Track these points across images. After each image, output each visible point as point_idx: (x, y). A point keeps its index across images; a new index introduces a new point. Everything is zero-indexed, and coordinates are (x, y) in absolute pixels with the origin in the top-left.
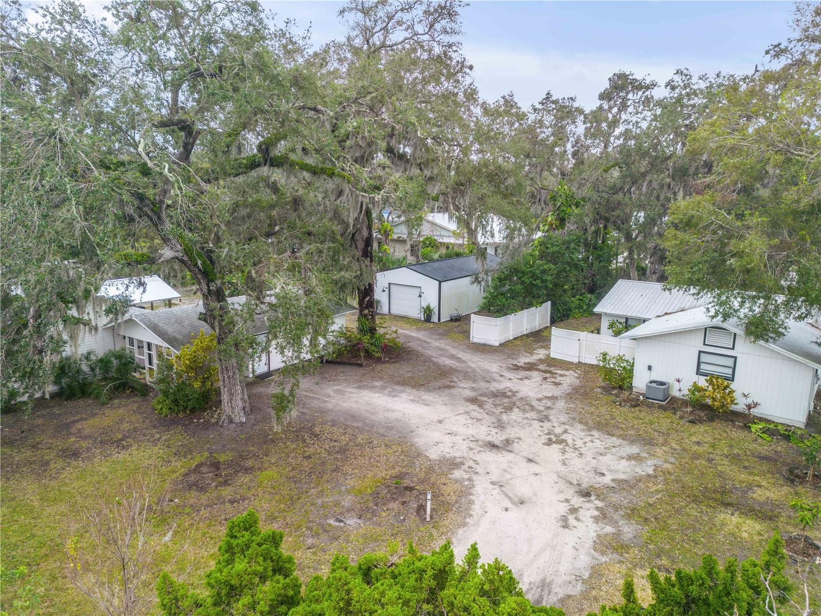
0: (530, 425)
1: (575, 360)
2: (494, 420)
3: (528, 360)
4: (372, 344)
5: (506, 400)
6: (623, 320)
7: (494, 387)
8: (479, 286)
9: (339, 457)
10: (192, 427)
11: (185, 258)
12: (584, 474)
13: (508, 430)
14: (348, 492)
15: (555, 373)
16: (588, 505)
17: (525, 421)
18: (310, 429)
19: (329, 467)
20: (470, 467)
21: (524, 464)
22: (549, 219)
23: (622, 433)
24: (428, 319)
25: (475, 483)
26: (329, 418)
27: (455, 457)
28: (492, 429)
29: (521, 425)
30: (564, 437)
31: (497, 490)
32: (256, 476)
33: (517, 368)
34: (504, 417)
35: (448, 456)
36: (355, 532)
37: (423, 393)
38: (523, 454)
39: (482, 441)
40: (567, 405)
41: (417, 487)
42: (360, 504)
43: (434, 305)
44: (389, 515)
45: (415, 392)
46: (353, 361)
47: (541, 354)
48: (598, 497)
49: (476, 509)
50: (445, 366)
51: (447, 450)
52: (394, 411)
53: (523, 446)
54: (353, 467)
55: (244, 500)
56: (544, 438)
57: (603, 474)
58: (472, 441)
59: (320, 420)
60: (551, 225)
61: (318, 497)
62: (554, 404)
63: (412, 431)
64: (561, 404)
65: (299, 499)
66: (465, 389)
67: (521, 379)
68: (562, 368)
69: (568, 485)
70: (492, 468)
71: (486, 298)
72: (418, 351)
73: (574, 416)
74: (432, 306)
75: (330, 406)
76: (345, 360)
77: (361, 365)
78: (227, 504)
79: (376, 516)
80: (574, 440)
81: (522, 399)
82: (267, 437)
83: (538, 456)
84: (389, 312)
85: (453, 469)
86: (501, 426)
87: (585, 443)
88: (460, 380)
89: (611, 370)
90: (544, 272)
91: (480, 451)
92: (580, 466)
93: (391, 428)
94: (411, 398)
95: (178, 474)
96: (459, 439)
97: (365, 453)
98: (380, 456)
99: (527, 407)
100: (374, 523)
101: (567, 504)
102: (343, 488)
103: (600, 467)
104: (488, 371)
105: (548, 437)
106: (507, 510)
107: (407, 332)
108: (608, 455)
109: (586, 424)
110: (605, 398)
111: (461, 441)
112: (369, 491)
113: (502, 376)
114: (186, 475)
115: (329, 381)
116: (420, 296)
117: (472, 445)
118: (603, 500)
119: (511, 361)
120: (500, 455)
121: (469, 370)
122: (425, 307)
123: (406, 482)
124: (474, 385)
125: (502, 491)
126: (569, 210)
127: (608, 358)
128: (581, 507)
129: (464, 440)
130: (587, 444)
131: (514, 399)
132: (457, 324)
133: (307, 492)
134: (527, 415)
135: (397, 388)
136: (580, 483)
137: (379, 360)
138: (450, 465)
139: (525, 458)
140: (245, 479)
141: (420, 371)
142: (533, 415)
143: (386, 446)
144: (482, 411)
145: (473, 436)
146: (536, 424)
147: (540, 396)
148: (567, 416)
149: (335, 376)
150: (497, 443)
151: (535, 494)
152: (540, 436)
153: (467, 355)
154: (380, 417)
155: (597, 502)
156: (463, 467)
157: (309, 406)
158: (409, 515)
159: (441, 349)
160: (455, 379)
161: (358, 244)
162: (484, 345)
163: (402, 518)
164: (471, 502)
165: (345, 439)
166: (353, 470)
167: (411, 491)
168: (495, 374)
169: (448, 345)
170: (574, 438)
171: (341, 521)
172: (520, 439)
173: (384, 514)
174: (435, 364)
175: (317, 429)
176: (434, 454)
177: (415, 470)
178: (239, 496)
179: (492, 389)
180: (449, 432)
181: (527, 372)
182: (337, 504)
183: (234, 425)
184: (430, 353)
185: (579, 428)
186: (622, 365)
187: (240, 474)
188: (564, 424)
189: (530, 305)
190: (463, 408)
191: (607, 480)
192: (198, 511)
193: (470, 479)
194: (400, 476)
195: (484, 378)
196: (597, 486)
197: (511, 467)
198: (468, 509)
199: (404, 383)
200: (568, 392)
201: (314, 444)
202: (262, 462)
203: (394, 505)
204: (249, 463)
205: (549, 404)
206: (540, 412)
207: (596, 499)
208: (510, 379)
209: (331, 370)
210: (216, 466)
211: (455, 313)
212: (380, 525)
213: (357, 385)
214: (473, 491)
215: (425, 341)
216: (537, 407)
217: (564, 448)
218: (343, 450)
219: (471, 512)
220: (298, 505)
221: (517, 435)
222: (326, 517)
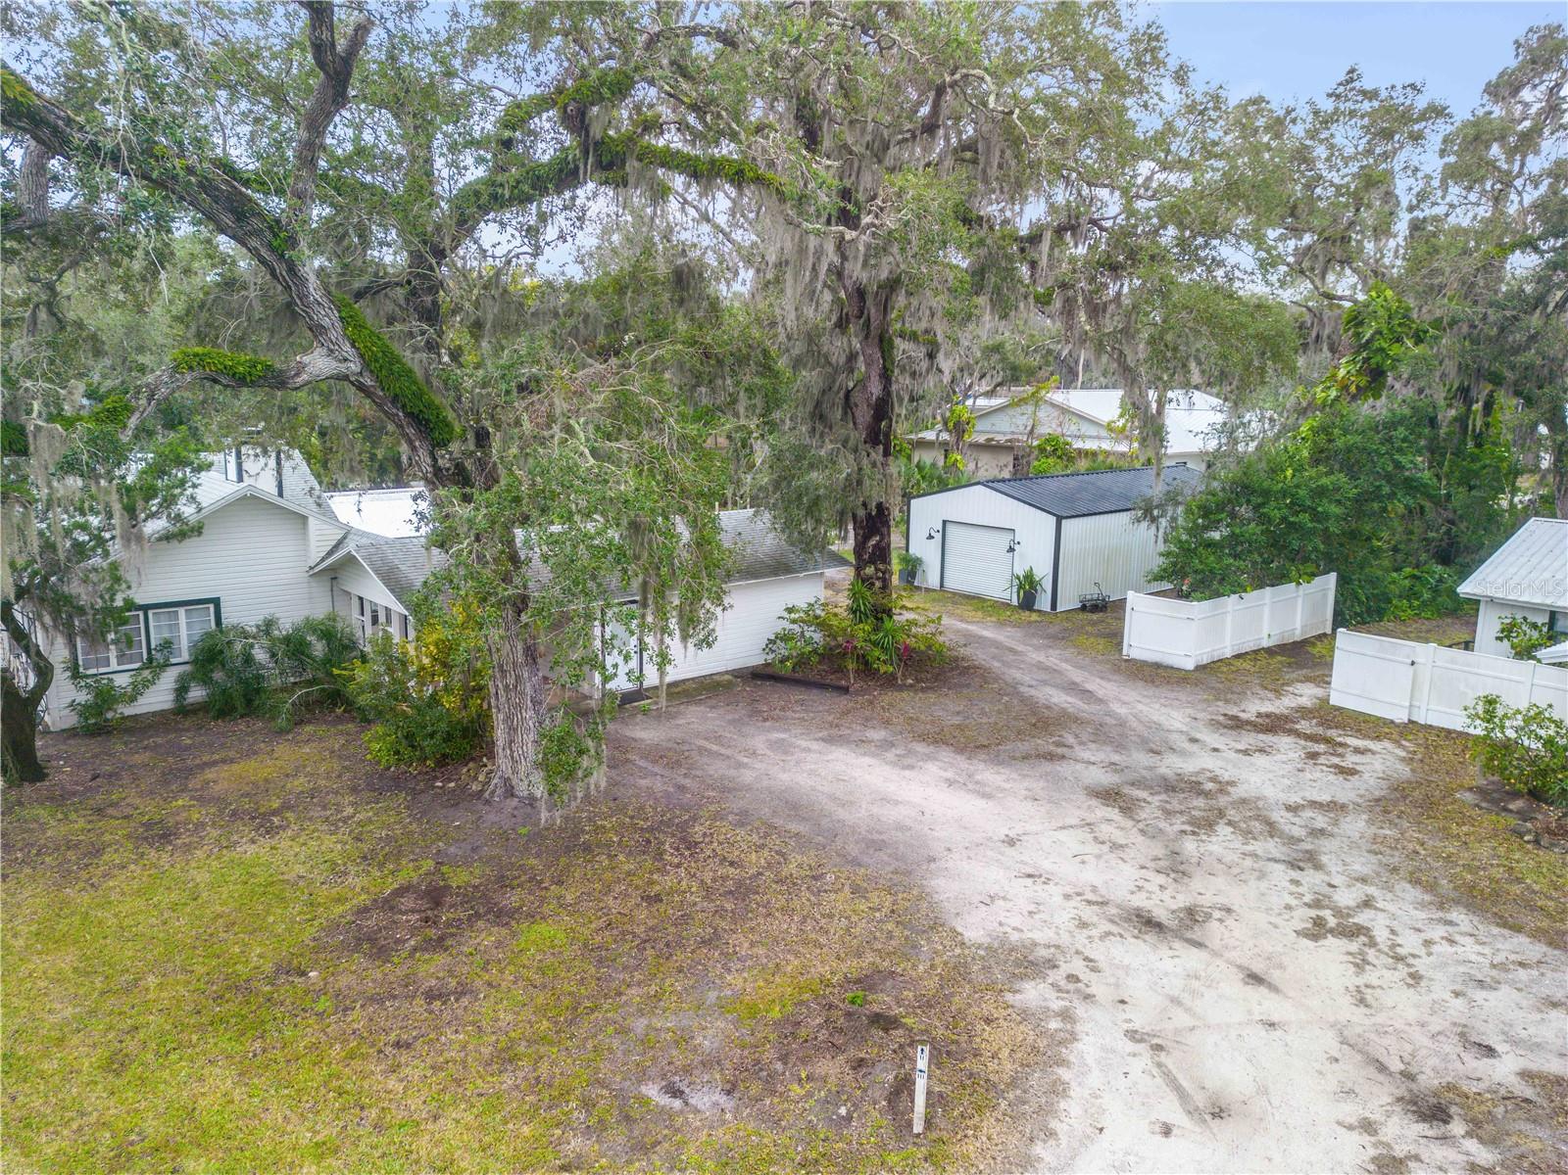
0: (1262, 875)
1: (1401, 717)
2: (1160, 852)
3: (1267, 707)
4: (875, 644)
5: (1200, 802)
6: (1542, 619)
7: (1171, 765)
8: (1153, 528)
9: (729, 906)
10: (426, 798)
11: (368, 381)
12: (1426, 1041)
13: (1197, 883)
14: (722, 1007)
15: (1341, 745)
16: (1439, 1153)
17: (1248, 862)
18: (683, 827)
19: (696, 931)
20: (1072, 978)
21: (1234, 986)
22: (1342, 373)
23: (1545, 924)
24: (1028, 602)
25: (1078, 1028)
26: (736, 805)
27: (1035, 944)
28: (1151, 875)
29: (1235, 871)
30: (1362, 918)
31: (1141, 1062)
32: (514, 934)
33: (1237, 724)
34: (1190, 846)
35: (1014, 937)
36: (703, 1136)
37: (982, 766)
38: (1233, 955)
39: (1118, 906)
40: (1373, 830)
41: (909, 1021)
42: (743, 1048)
43: (1043, 571)
44: (809, 1095)
45: (961, 761)
46: (831, 679)
47: (1305, 694)
48: (1475, 1127)
49: (1070, 1118)
50: (1048, 707)
51: (1015, 921)
52: (897, 803)
53: (1236, 933)
54: (756, 938)
55: (463, 993)
56: (1302, 917)
57: (1490, 1051)
58: (1089, 902)
59: (712, 808)
60: (1345, 388)
61: (641, 1013)
62: (1336, 823)
63: (932, 860)
64: (1355, 826)
65: (593, 1011)
66: (1092, 765)
67: (1246, 752)
68: (1360, 733)
69: (1372, 1071)
70: (1137, 987)
71: (1167, 554)
72: (988, 670)
73: (1395, 861)
74: (1038, 574)
75: (747, 776)
76: (813, 676)
77: (845, 690)
78: (420, 1001)
79: (773, 1093)
80: (1393, 932)
81: (1244, 801)
82: (577, 836)
83: (1281, 967)
84: (942, 585)
85: (1023, 977)
86: (1177, 868)
87: (1428, 943)
88: (1082, 743)
89: (1508, 746)
90: (1321, 492)
91: (1108, 934)
92: (1412, 1014)
93: (878, 846)
94: (949, 774)
95: (348, 906)
96: (1053, 894)
97: (796, 903)
98: (831, 916)
99: (1257, 826)
100: (763, 1117)
101: (1366, 1139)
102: (712, 995)
103: (1478, 1024)
104: (1159, 726)
105: (1313, 913)
106: (1167, 1131)
107: (971, 627)
108: (1505, 989)
109: (1431, 887)
110: (1489, 820)
111: (1058, 899)
112: (776, 1013)
113: (1194, 740)
114: (363, 911)
115: (765, 720)
116: (1011, 550)
117: (1089, 914)
118: (1492, 1142)
119: (1223, 707)
120: (1165, 952)
121: (1108, 720)
122: (1021, 574)
123: (882, 1001)
124: (1116, 758)
125: (1159, 1065)
126: (1395, 350)
127: (1500, 712)
128: (1417, 1158)
129: (1067, 897)
130: (1435, 949)
131: (1223, 801)
132: (1095, 617)
133: (620, 994)
134: (1256, 846)
135: (921, 748)
136: (1414, 1070)
137: (889, 682)
138: (1017, 964)
139: (1239, 967)
140: (486, 937)
141: (983, 713)
142: (1271, 847)
143: (856, 890)
144: (1130, 823)
145: (1094, 889)
146: (1280, 874)
147: (1295, 799)
148: (1373, 859)
149: (783, 709)
150: (1161, 914)
151: (1263, 1091)
152: (1288, 907)
153: (1109, 685)
154: (858, 816)
155: (1471, 1145)
156: (1054, 976)
157: (698, 773)
158: (866, 1107)
159: (1046, 669)
160: (1070, 739)
161: (858, 413)
162: (1157, 666)
163: (843, 1111)
164: (1059, 1089)
165: (755, 860)
166: (752, 945)
167: (886, 1030)
168: (1174, 736)
169: (1066, 661)
170: (1395, 924)
171: (676, 1093)
172: (1229, 910)
173: (796, 1090)
174: (1025, 700)
175: (698, 831)
176: (975, 929)
177: (914, 967)
178: (453, 983)
179: (1163, 770)
180: (1030, 871)
181: (1261, 736)
182: (683, 1039)
183: (515, 802)
184: (1018, 675)
185: (1408, 897)
186: (1542, 732)
187: (480, 924)
188: (1364, 880)
189: (1280, 578)
190: (1078, 813)
191: (1504, 1070)
192: (346, 1009)
193: (1066, 1015)
194: (867, 982)
195: (1144, 741)
196: (1473, 1088)
197: (1193, 993)
198: (1046, 1111)
199: (939, 738)
200: (1377, 794)
201: (678, 866)
202: (543, 900)
203: (830, 1068)
204: (512, 899)
205: (1321, 821)
206: (1293, 840)
207: (1469, 1134)
208: (1216, 750)
209: (777, 695)
210: (435, 896)
211: (1092, 592)
212: (777, 1122)
213: (824, 733)
214: (1071, 1054)
215: (1011, 650)
216: (1287, 828)
217: (1361, 953)
218: (742, 891)
219: (1053, 1124)
220: (583, 1029)
221: (1221, 900)
222: (643, 1076)
